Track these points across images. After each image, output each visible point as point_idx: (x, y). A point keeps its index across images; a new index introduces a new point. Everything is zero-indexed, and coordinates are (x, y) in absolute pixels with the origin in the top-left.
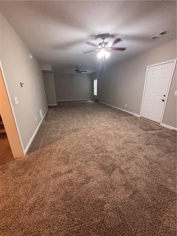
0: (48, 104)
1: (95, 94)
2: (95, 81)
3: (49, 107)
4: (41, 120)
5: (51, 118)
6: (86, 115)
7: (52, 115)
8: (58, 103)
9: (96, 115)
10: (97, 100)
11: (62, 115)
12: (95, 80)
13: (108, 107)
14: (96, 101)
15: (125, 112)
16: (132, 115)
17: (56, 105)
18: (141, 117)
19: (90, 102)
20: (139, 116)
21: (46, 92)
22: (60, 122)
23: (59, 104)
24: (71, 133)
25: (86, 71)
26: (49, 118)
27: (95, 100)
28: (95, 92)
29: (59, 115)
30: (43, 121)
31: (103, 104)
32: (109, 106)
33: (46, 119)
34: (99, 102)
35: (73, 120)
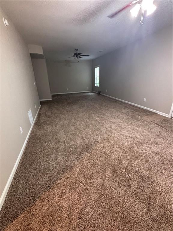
0: (40, 99)
1: (96, 85)
2: (96, 69)
3: (42, 103)
4: (31, 126)
5: (45, 121)
6: (94, 115)
7: (47, 116)
8: (53, 96)
9: (107, 114)
10: (100, 92)
11: (61, 115)
12: (97, 67)
13: (116, 101)
14: (98, 94)
15: (143, 110)
16: (156, 114)
17: (51, 99)
18: (171, 117)
19: (91, 95)
20: (168, 116)
21: (36, 84)
22: (59, 129)
23: (54, 98)
24: (81, 153)
25: (89, 56)
26: (42, 121)
27: (97, 92)
28: (96, 82)
29: (56, 115)
30: (34, 127)
31: (109, 98)
32: (118, 100)
33: (38, 124)
34: (102, 95)
35: (78, 124)
